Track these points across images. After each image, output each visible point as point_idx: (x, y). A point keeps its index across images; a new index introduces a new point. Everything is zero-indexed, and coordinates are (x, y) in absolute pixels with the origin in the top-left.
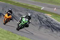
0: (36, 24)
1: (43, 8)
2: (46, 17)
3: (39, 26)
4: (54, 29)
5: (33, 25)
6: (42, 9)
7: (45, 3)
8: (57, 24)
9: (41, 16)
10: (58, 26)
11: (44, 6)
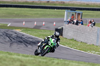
0: (5, 41)
1: (10, 24)
2: (16, 33)
3: (9, 43)
4: (27, 43)
5: (2, 43)
6: (8, 25)
7: (10, 18)
8: (29, 38)
9: (10, 33)
10: (31, 40)
11: (10, 22)
